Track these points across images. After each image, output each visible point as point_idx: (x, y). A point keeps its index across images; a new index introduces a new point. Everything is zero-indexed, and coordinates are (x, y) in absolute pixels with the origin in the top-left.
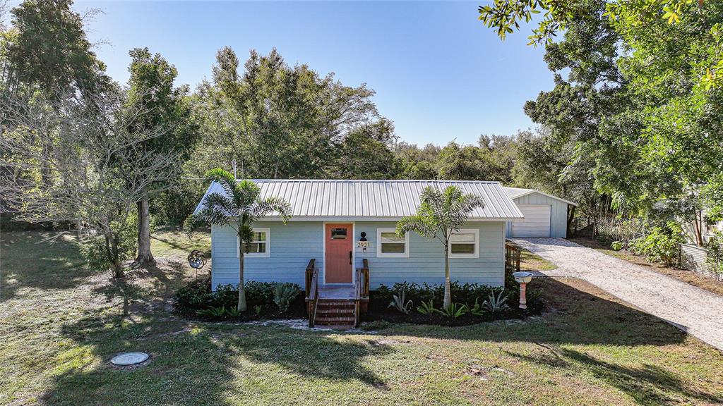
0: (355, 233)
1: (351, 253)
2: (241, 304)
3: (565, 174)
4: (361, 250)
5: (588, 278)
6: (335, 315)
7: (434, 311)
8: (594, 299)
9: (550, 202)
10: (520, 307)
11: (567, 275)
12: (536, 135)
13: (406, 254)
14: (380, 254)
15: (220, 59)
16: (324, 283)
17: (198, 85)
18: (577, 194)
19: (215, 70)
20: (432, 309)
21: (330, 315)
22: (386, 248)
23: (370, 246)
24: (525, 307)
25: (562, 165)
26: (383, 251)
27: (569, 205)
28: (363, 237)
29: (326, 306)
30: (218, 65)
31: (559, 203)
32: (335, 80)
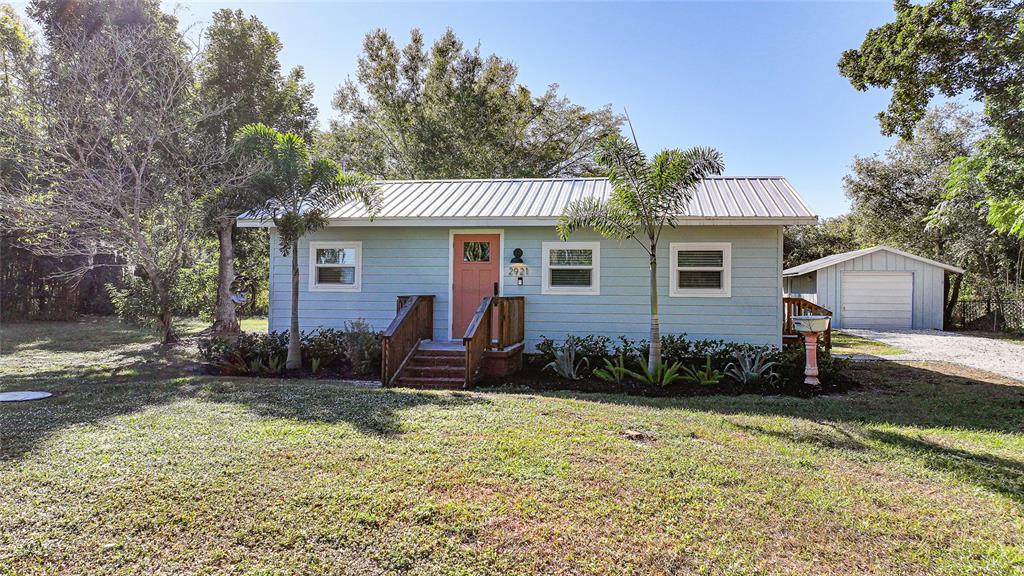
0: (505, 249)
1: (496, 286)
2: (292, 359)
3: (938, 218)
4: (514, 280)
5: (968, 362)
6: (437, 374)
7: (627, 376)
8: (969, 382)
9: (910, 266)
10: (808, 381)
11: (924, 358)
12: (885, 161)
13: (595, 289)
14: (546, 288)
15: (369, 46)
16: (450, 339)
17: (339, 89)
18: (960, 249)
19: (361, 62)
20: (622, 369)
21: (428, 374)
22: (558, 277)
23: (530, 272)
24: (816, 382)
25: (931, 203)
26: (554, 282)
27: (946, 271)
28: (518, 256)
29: (429, 361)
30: (365, 56)
31: (928, 269)
32: (560, 97)
